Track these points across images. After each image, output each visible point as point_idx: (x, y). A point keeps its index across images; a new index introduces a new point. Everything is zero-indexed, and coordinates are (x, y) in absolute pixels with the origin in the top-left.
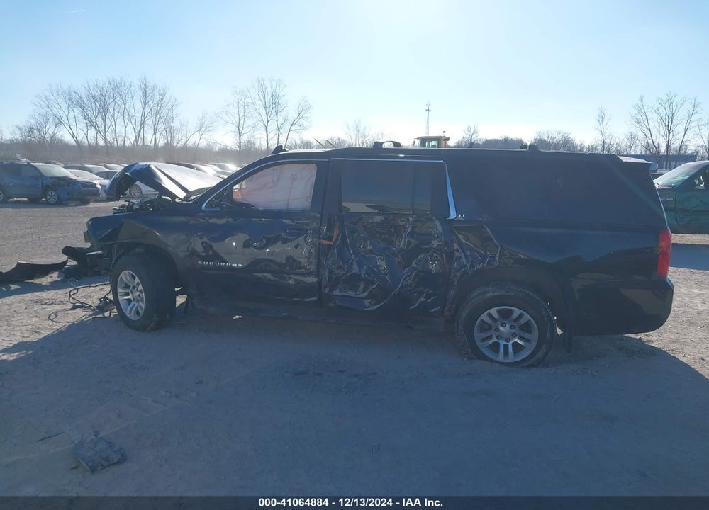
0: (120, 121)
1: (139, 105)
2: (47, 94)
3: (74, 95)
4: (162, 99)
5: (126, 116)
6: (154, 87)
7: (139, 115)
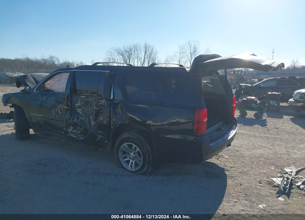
0: (136, 60)
1: (143, 54)
2: (111, 50)
3: (120, 51)
4: (152, 51)
5: (138, 58)
6: (149, 46)
7: (143, 58)
